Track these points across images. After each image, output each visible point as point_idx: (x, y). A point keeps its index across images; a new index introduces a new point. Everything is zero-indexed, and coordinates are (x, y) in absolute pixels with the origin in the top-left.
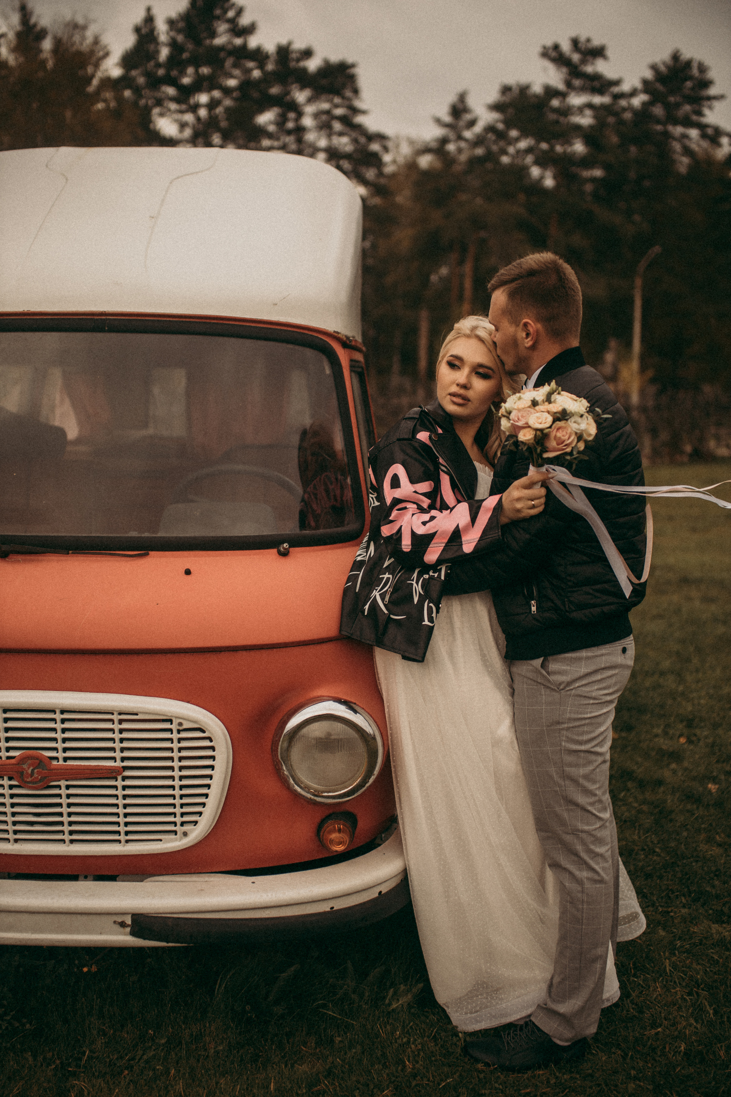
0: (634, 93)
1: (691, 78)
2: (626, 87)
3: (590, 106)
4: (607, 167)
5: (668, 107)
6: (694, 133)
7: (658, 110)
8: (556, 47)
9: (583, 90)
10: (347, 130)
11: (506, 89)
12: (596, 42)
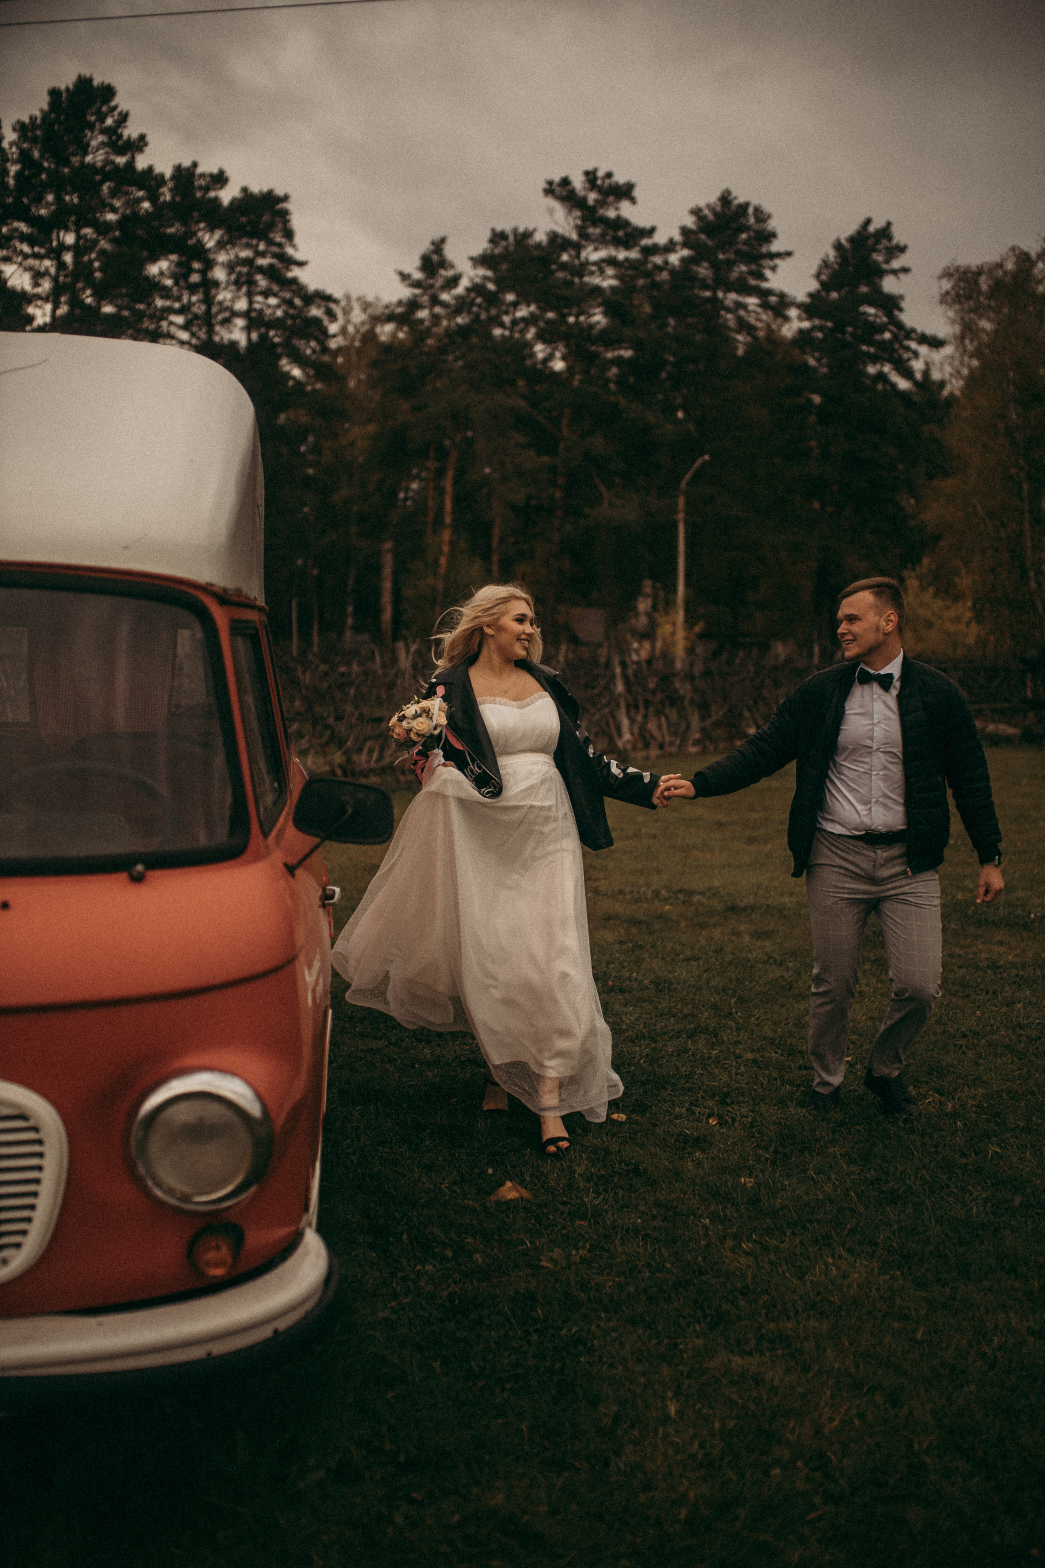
0: (670, 247)
1: (746, 228)
2: (660, 238)
3: (611, 261)
4: (637, 346)
5: (716, 266)
6: (752, 301)
7: (703, 271)
8: (565, 182)
9: (602, 241)
10: (275, 288)
11: (497, 237)
12: (620, 178)
